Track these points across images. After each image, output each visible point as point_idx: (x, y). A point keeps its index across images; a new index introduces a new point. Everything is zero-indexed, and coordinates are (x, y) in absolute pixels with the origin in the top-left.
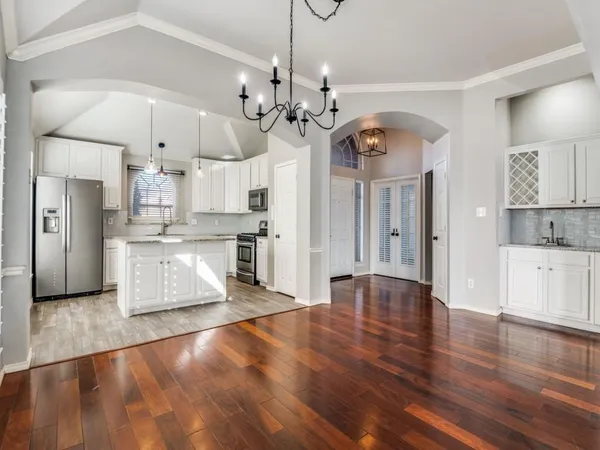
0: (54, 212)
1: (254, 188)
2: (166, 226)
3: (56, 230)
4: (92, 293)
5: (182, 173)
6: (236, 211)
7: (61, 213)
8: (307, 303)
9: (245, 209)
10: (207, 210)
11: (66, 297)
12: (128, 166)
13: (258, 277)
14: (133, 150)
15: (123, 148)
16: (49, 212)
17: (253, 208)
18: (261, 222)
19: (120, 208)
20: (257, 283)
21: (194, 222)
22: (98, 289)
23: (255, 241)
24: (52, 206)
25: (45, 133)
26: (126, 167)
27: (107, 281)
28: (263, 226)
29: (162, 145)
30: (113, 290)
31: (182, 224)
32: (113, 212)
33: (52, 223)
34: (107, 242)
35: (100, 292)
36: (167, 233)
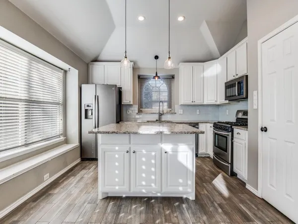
1: (231, 78)
2: (161, 115)
5: (173, 77)
6: (213, 102)
9: (221, 100)
10: (190, 102)
13: (235, 169)
16: (88, 106)
17: (230, 98)
18: (238, 112)
19: (132, 103)
21: (181, 111)
23: (232, 131)
25: (91, 60)
26: (137, 76)
28: (240, 115)
29: (156, 57)
31: (172, 113)
33: (90, 113)
36: (163, 120)
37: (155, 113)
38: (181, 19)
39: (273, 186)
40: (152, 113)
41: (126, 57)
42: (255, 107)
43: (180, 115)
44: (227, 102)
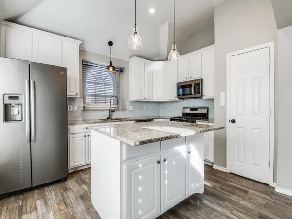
0: (16, 98)
2: (112, 111)
3: (18, 117)
5: (121, 70)
6: (161, 100)
7: (24, 99)
11: (31, 189)
12: (82, 61)
15: (80, 42)
16: (11, 98)
18: (184, 108)
19: (79, 96)
21: (131, 108)
24: (14, 92)
29: (110, 44)
31: (123, 110)
32: (73, 99)
33: (14, 111)
36: (114, 117)
37: (105, 110)
38: (152, 11)
39: (241, 162)
40: (102, 110)
41: (136, 33)
42: (222, 104)
43: (131, 112)
44: (177, 99)
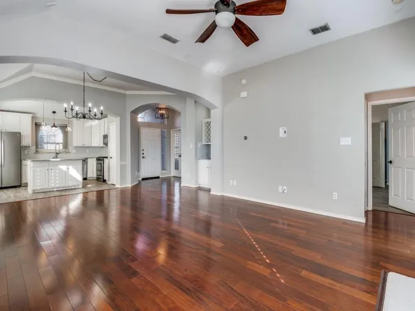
2: (57, 154)
4: (15, 187)
8: (119, 186)
9: (102, 144)
10: (81, 145)
12: (36, 124)
13: (105, 178)
14: (38, 115)
15: (32, 115)
19: (31, 145)
20: (104, 181)
21: (74, 151)
22: (19, 185)
23: (103, 160)
26: (34, 124)
27: (24, 181)
29: (54, 112)
30: (26, 185)
31: (67, 153)
32: (27, 147)
34: (23, 162)
35: (20, 186)
